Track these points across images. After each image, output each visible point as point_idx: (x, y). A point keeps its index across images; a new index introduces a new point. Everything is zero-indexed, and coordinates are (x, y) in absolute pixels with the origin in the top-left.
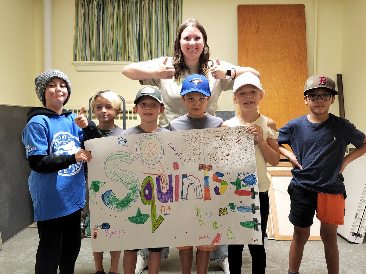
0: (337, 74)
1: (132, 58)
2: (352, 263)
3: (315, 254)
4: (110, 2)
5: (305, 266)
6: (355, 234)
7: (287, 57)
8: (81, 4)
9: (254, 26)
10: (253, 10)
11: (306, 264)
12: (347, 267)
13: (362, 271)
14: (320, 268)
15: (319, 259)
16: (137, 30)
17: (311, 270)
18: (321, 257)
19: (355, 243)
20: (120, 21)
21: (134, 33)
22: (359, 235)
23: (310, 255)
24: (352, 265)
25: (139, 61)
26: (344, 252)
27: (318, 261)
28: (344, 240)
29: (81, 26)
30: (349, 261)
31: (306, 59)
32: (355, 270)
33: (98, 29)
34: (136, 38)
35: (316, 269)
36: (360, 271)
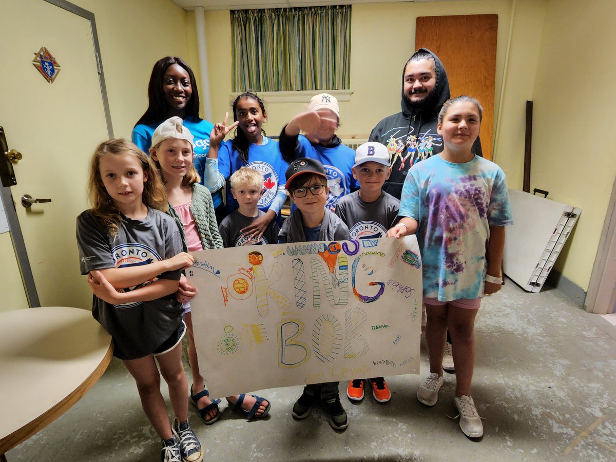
0: (527, 101)
1: (294, 87)
2: (531, 319)
3: (491, 306)
4: (268, 20)
5: (482, 322)
6: (532, 284)
7: (471, 82)
8: (237, 24)
9: (435, 44)
10: (435, 23)
11: (482, 319)
12: (527, 324)
13: (543, 329)
14: (499, 324)
15: (495, 313)
16: (299, 53)
17: (489, 327)
18: (497, 310)
19: (531, 292)
20: (281, 43)
21: (296, 55)
22: (538, 285)
23: (486, 308)
24: (531, 320)
25: (302, 90)
26: (521, 303)
27: (495, 315)
28: (519, 288)
29: (238, 52)
30: (527, 315)
31: (493, 83)
32: (535, 327)
33: (256, 54)
34: (298, 64)
35: (494, 326)
36: (541, 329)
